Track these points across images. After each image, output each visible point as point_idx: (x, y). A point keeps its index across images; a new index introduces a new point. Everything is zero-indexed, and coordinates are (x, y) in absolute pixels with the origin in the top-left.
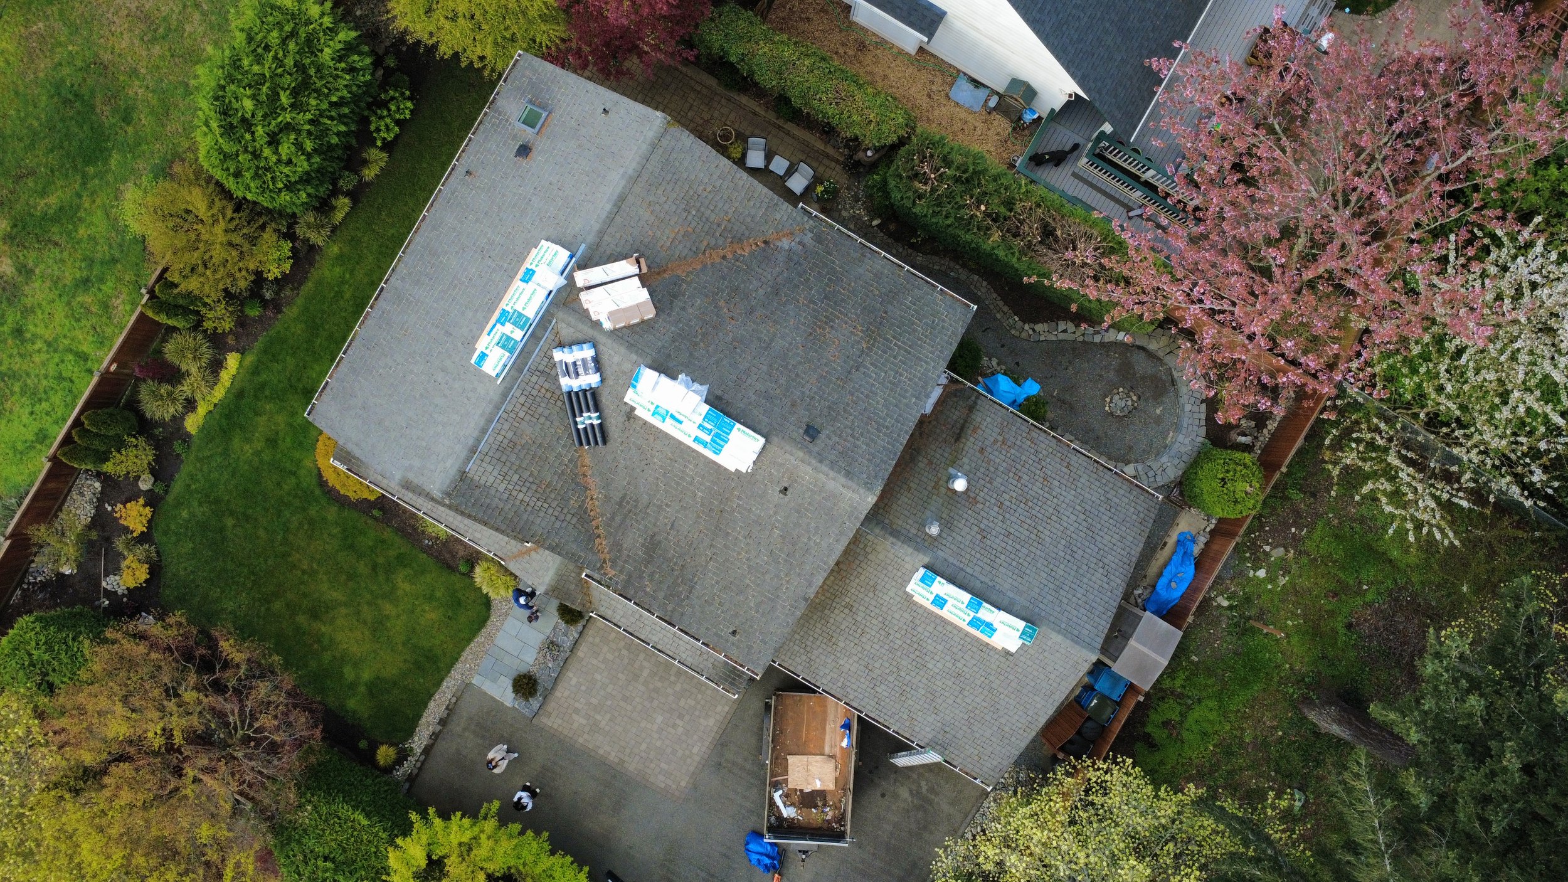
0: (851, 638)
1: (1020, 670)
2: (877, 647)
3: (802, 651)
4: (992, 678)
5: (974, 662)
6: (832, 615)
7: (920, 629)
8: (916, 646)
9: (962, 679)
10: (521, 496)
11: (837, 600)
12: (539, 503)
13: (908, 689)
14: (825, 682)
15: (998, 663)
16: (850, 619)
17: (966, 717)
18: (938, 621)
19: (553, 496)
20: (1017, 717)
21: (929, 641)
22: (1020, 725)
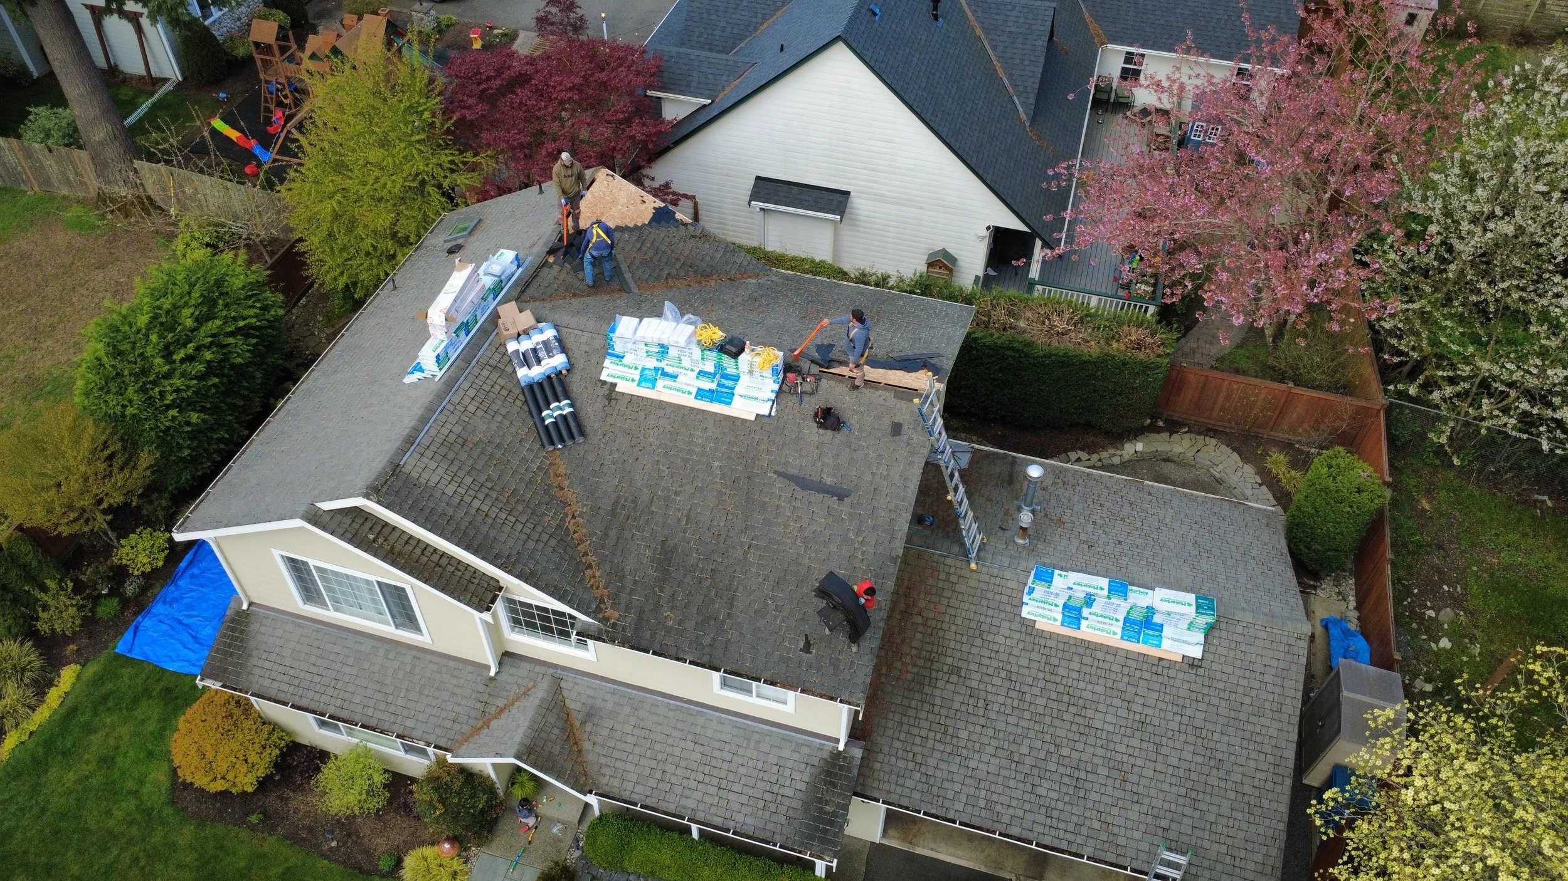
0: (973, 719)
1: (1221, 685)
2: (1013, 720)
3: (911, 766)
4: (1189, 712)
5: (1155, 695)
6: (937, 692)
7: (1061, 671)
8: (1066, 698)
9: (1150, 729)
10: (476, 503)
11: (936, 666)
12: (503, 515)
13: (1083, 775)
14: (960, 806)
15: (1186, 686)
16: (963, 690)
17: (1183, 791)
18: (1081, 651)
19: (520, 508)
20: (1252, 764)
21: (1082, 685)
22: (1263, 776)
